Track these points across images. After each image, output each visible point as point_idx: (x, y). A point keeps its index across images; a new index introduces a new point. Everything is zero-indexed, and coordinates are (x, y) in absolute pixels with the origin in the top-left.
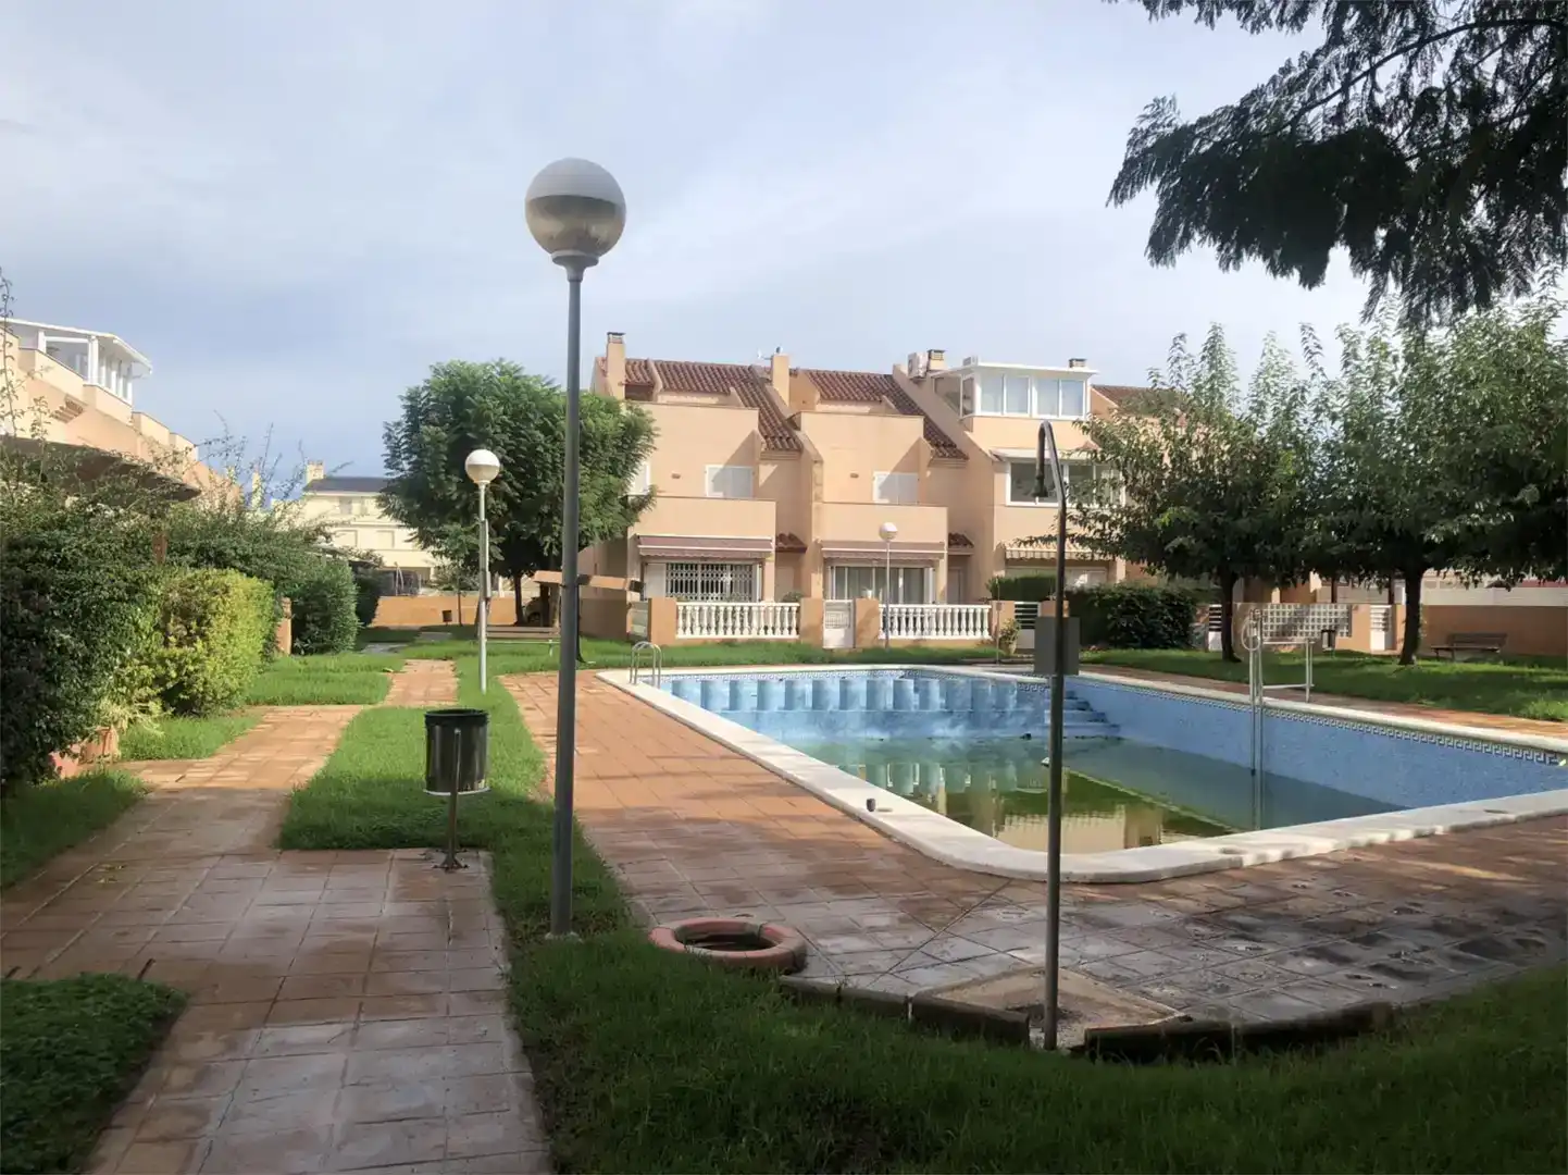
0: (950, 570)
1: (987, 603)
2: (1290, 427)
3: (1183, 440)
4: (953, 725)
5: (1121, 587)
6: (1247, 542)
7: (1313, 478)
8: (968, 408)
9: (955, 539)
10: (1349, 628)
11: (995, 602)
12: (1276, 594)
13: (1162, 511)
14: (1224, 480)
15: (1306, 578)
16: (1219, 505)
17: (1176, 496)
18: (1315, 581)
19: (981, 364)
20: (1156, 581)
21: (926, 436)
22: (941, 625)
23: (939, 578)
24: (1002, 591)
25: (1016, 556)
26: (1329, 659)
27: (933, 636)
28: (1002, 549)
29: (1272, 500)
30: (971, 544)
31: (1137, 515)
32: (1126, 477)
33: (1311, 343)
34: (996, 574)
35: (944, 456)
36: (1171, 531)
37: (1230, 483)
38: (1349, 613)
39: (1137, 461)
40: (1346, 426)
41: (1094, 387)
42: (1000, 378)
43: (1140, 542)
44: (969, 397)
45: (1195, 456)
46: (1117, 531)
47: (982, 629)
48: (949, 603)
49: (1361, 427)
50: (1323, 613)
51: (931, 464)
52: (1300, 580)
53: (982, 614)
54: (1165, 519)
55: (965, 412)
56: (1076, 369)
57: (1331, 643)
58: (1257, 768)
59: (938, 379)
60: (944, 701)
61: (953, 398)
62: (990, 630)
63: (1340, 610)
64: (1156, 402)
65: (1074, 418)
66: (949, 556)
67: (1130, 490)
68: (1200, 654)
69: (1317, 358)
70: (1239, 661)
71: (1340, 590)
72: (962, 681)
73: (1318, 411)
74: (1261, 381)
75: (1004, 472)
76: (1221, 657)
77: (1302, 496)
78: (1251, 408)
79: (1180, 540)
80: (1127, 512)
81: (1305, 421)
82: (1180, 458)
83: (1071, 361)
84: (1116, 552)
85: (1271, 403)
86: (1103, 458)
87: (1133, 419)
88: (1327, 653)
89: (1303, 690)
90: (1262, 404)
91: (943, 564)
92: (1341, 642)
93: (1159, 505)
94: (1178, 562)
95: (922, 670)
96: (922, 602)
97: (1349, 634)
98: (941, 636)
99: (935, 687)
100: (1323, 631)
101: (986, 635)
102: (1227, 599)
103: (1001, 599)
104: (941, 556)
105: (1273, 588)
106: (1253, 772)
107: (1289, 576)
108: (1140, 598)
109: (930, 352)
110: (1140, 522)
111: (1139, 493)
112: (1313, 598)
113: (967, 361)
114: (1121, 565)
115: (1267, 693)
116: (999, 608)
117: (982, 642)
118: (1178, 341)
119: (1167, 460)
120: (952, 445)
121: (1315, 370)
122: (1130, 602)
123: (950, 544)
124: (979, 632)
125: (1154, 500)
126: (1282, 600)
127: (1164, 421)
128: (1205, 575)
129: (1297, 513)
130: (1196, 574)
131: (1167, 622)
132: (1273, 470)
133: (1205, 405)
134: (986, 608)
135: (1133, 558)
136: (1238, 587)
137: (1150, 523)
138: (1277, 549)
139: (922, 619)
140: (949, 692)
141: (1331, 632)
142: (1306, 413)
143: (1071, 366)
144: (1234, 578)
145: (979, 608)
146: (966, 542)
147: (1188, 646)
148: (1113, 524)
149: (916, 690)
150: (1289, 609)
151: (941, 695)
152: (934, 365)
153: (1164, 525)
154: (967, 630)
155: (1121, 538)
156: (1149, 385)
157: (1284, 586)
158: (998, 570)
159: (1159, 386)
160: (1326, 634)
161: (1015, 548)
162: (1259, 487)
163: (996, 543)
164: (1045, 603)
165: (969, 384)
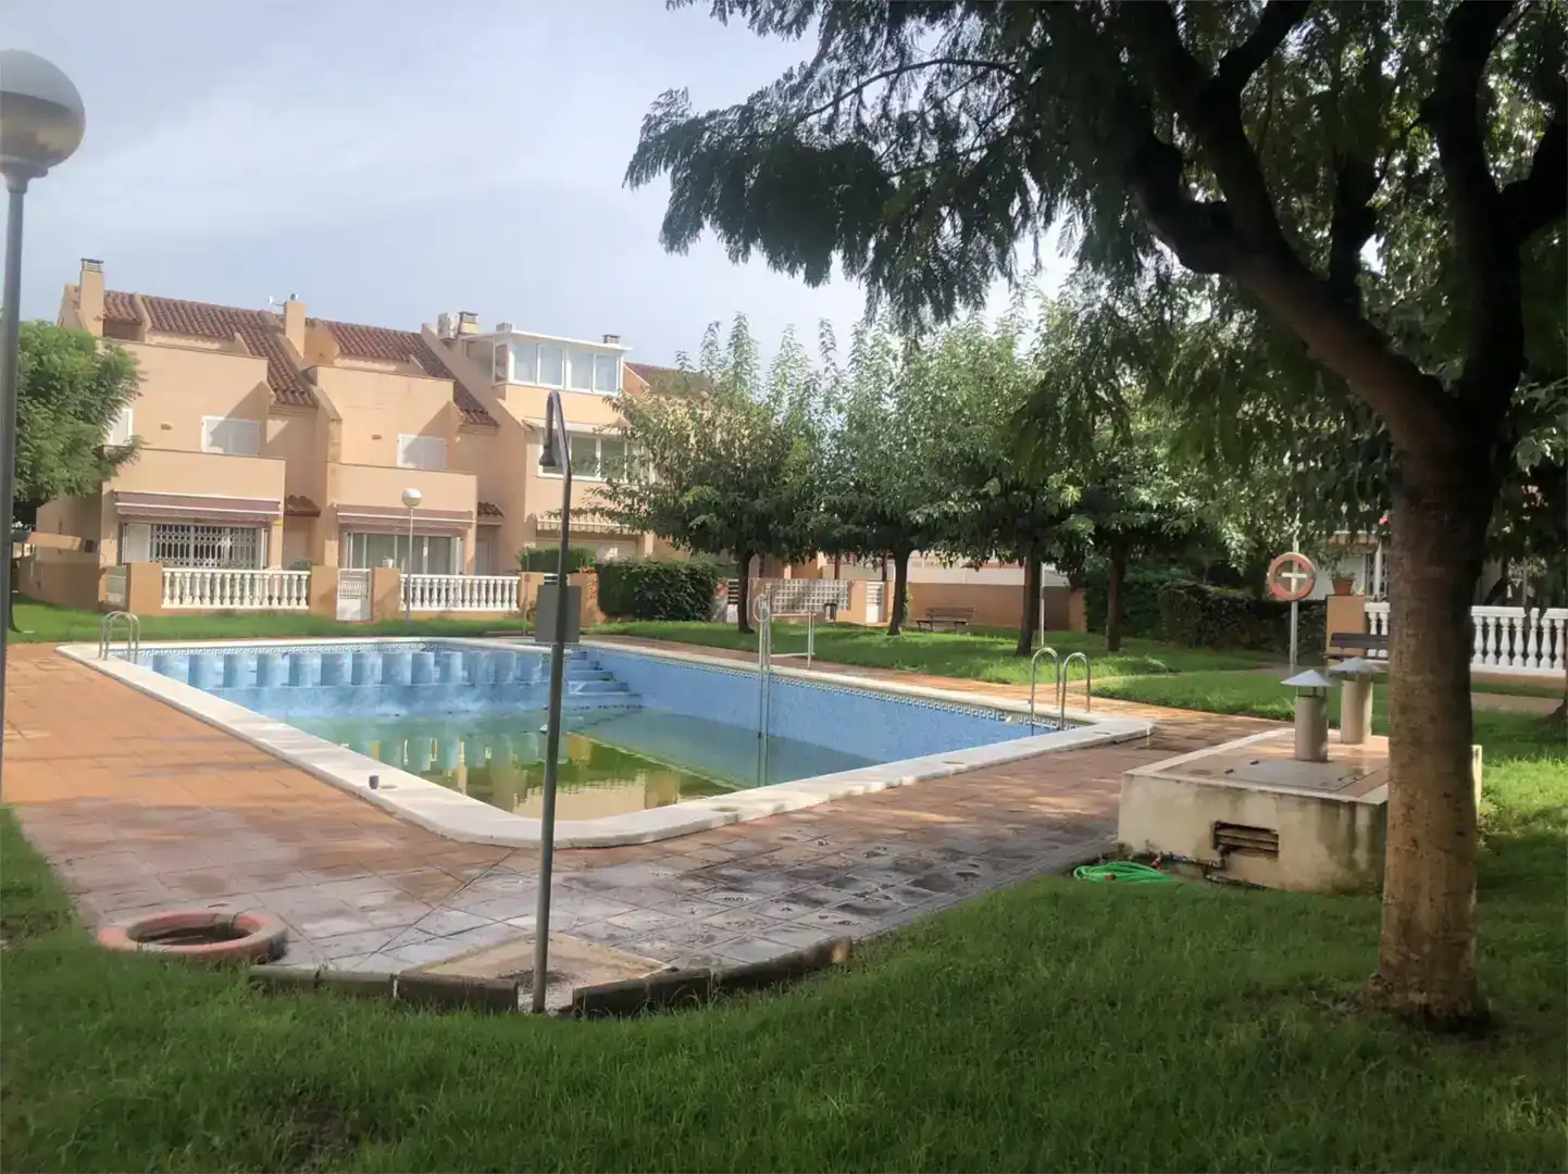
0: (478, 540)
1: (516, 574)
2: (803, 416)
3: (708, 422)
4: (477, 699)
5: (648, 561)
6: (762, 520)
7: (821, 465)
8: (500, 374)
9: (484, 508)
10: (849, 602)
11: (524, 574)
12: (788, 571)
13: (687, 489)
14: (744, 462)
15: (813, 556)
16: (739, 487)
17: (700, 477)
18: (822, 559)
19: (513, 331)
20: (681, 556)
21: (455, 400)
22: (467, 597)
23: (466, 548)
24: (533, 562)
25: (547, 528)
26: (830, 630)
27: (460, 608)
28: (533, 520)
29: (785, 483)
30: (500, 514)
31: (664, 492)
32: (655, 455)
33: (827, 339)
34: (526, 545)
35: (475, 423)
36: (696, 508)
37: (749, 465)
38: (849, 589)
39: (664, 441)
40: (851, 418)
41: (627, 364)
42: (531, 347)
43: (669, 519)
44: (502, 363)
45: (718, 437)
46: (644, 507)
47: (510, 601)
48: (478, 573)
49: (863, 422)
50: (826, 589)
51: (461, 430)
52: (807, 558)
53: (511, 585)
54: (689, 498)
55: (498, 379)
56: (609, 345)
57: (833, 616)
58: (764, 732)
59: (470, 342)
60: (466, 674)
61: (486, 364)
62: (518, 602)
63: (841, 586)
64: (682, 384)
65: (606, 393)
66: (479, 527)
67: (658, 467)
68: (719, 626)
69: (830, 353)
70: (752, 631)
71: (842, 568)
72: (484, 654)
73: (827, 404)
74: (779, 371)
75: (538, 443)
76: (737, 627)
77: (811, 481)
78: (769, 396)
79: (702, 518)
80: (654, 489)
81: (816, 411)
82: (705, 441)
83: (606, 336)
84: (644, 528)
85: (787, 391)
86: (633, 435)
87: (663, 399)
88: (831, 625)
89: (806, 658)
90: (779, 393)
91: (472, 533)
92: (842, 615)
93: (684, 484)
94: (701, 539)
95: (444, 643)
96: (448, 572)
97: (849, 608)
98: (467, 608)
99: (457, 660)
100: (827, 605)
101: (515, 608)
102: (744, 571)
103: (531, 570)
104: (470, 525)
105: (784, 564)
106: (760, 735)
107: (798, 551)
108: (666, 571)
109: (462, 314)
110: (666, 499)
111: (667, 470)
112: (820, 575)
113: (501, 327)
114: (650, 538)
115: (775, 662)
116: (528, 580)
117: (510, 613)
118: (713, 327)
119: (693, 440)
120: (483, 412)
121: (828, 365)
122: (656, 575)
123: (479, 513)
124: (507, 604)
125: (680, 479)
126: (793, 576)
127: (689, 403)
128: (725, 552)
129: (806, 497)
130: (716, 550)
131: (690, 595)
132: (786, 456)
133: (728, 393)
134: (515, 579)
135: (660, 534)
136: (755, 563)
137: (676, 501)
138: (788, 528)
139: (447, 590)
140: (470, 665)
141: (833, 606)
142: (817, 403)
143: (605, 342)
144: (750, 554)
145: (507, 579)
146: (497, 513)
147: (709, 619)
148: (641, 500)
149: (436, 663)
150: (797, 585)
151: (464, 669)
152: (467, 328)
153: (688, 503)
154: (494, 601)
155: (649, 514)
156: (677, 367)
157: (793, 560)
158: (530, 541)
159: (686, 369)
160: (828, 608)
161: (546, 519)
162: (774, 470)
163: (527, 514)
164: (575, 574)
165: (502, 350)
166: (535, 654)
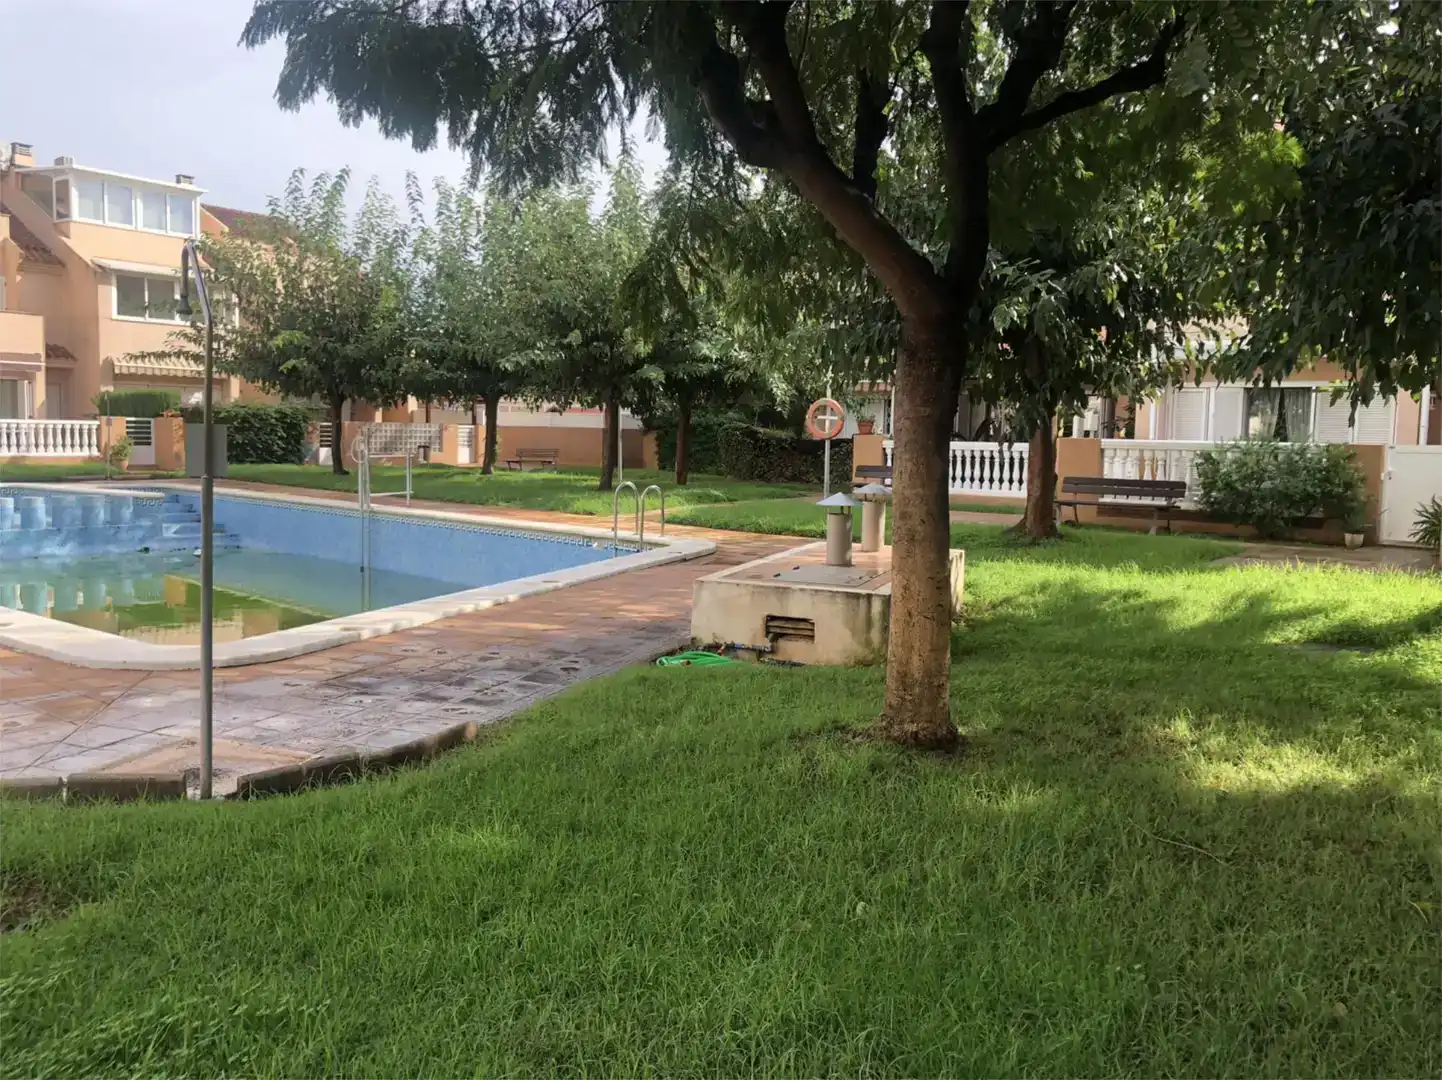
0: (48, 383)
1: (95, 418)
2: (391, 263)
3: (295, 268)
4: (63, 544)
5: (236, 405)
6: (354, 366)
7: (410, 312)
8: (62, 211)
9: (52, 351)
10: (441, 444)
11: (104, 418)
12: (378, 416)
13: (274, 334)
14: (333, 308)
15: (405, 400)
16: (328, 331)
17: (289, 321)
18: (413, 403)
19: (75, 166)
20: (271, 401)
21: (13, 236)
22: (41, 441)
23: (37, 391)
24: (111, 407)
25: (125, 371)
26: (424, 471)
27: (33, 453)
28: (110, 364)
29: (375, 329)
30: (72, 357)
31: (252, 336)
32: (240, 300)
33: (413, 190)
34: (103, 389)
35: (36, 261)
36: (284, 354)
37: (338, 311)
38: (441, 431)
39: (247, 285)
40: (440, 268)
41: (203, 206)
42: (100, 184)
43: (258, 363)
44: (64, 199)
45: (306, 284)
46: (232, 351)
47: (90, 445)
48: (49, 416)
49: (450, 271)
50: (420, 431)
51: (20, 269)
52: (400, 402)
53: (90, 430)
54: (278, 341)
55: (60, 215)
56: (184, 185)
57: (426, 457)
58: (366, 565)
59: (25, 176)
60: (50, 520)
61: (44, 199)
62: (98, 446)
63: (433, 429)
64: (272, 229)
65: (186, 236)
66: (48, 369)
67: (243, 311)
68: (313, 468)
69: (418, 205)
70: (347, 473)
71: (433, 412)
72: (72, 498)
73: (416, 253)
74: (365, 220)
75: (110, 284)
76: (331, 470)
77: (402, 328)
78: (356, 244)
79: (291, 363)
80: (242, 332)
81: (405, 261)
82: (293, 286)
83: (178, 177)
84: (232, 371)
85: (374, 240)
86: (217, 278)
87: (247, 244)
88: (422, 466)
89: (404, 496)
90: (367, 241)
91: (41, 378)
92: (435, 456)
93: (272, 328)
94: (292, 382)
95: (22, 489)
96: (15, 416)
97: (441, 450)
98: (41, 452)
99: (40, 504)
100: (420, 447)
101: (95, 452)
102: (336, 416)
103: (112, 415)
104: (38, 368)
105: (377, 407)
106: (362, 569)
107: (390, 396)
108: (254, 415)
109: (14, 145)
110: (254, 344)
111: (253, 315)
112: (411, 418)
113: (59, 161)
114: (236, 384)
115: (374, 500)
116: (109, 423)
117: (91, 458)
118: (297, 174)
119: (280, 285)
120: (45, 250)
121: (415, 216)
122: (244, 420)
123: (48, 356)
124: (86, 448)
125: (267, 323)
126: (384, 419)
127: (277, 248)
128: (316, 395)
129: (397, 343)
130: (308, 394)
131: (281, 438)
132: (376, 303)
133: (316, 237)
134: (95, 423)
135: (250, 376)
136: (346, 406)
137: (264, 345)
138: (380, 373)
139: (17, 434)
140: (56, 510)
141: (426, 448)
142: (405, 253)
143: (178, 181)
144: (342, 398)
145: (86, 423)
146: (67, 355)
147: (300, 461)
148: (228, 344)
149: (16, 509)
150: (390, 428)
151: (47, 513)
152: (20, 160)
153: (278, 348)
154: (72, 446)
155: (236, 358)
156: (266, 211)
157: (386, 404)
158: (106, 385)
159: (276, 215)
160: (422, 450)
161: (124, 363)
162: (363, 317)
163: (102, 357)
164: (160, 419)
165: (64, 187)
166: (123, 498)
